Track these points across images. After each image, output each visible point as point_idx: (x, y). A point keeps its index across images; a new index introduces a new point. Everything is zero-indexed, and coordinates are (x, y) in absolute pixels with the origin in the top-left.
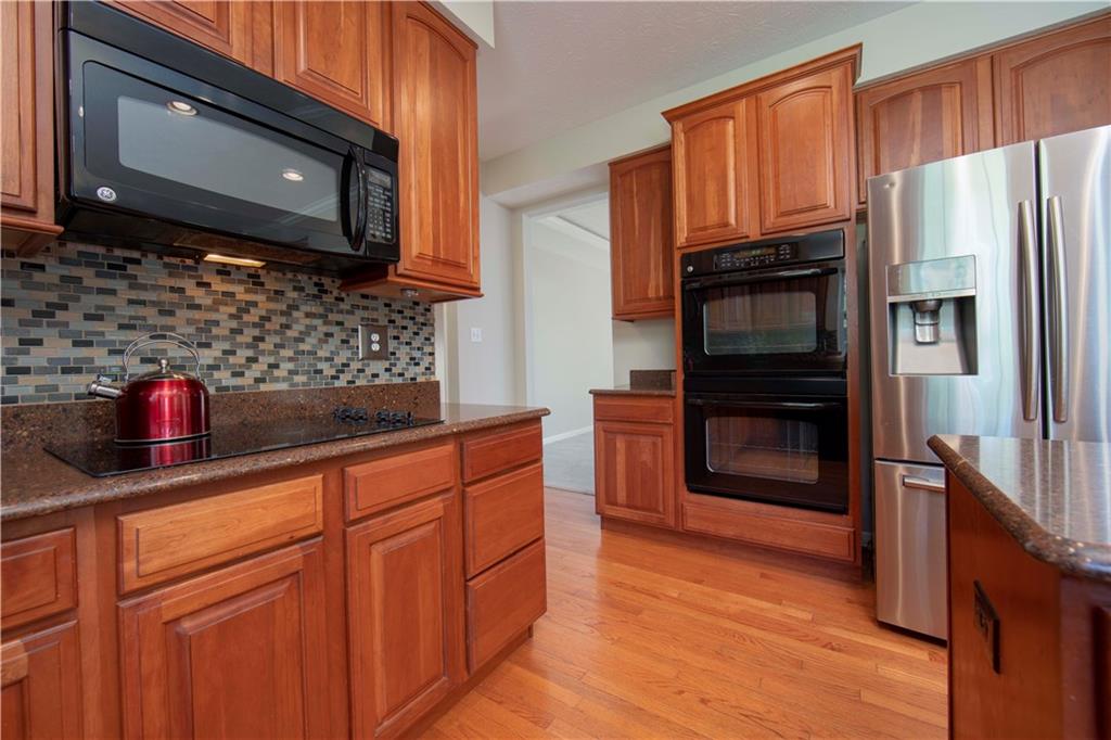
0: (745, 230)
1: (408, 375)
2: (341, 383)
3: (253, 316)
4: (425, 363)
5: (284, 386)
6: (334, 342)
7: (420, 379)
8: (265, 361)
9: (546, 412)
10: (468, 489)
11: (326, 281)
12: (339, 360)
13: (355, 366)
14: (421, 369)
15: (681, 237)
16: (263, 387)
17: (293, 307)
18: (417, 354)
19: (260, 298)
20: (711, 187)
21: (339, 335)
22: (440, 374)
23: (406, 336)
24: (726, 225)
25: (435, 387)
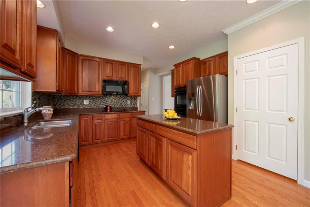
0: (182, 85)
1: (133, 106)
2: (125, 107)
3: (116, 100)
4: (136, 104)
5: (119, 107)
6: (124, 102)
7: (135, 106)
8: (117, 104)
9: (145, 111)
10: (133, 118)
11: (124, 96)
12: (125, 104)
13: (126, 105)
14: (135, 105)
15: (175, 85)
16: (117, 107)
17: (120, 98)
18: (135, 103)
19: (117, 98)
20: (178, 78)
21: (125, 101)
22: (138, 106)
23: (133, 101)
24: (180, 84)
25: (137, 108)
